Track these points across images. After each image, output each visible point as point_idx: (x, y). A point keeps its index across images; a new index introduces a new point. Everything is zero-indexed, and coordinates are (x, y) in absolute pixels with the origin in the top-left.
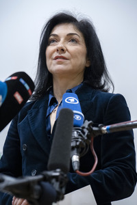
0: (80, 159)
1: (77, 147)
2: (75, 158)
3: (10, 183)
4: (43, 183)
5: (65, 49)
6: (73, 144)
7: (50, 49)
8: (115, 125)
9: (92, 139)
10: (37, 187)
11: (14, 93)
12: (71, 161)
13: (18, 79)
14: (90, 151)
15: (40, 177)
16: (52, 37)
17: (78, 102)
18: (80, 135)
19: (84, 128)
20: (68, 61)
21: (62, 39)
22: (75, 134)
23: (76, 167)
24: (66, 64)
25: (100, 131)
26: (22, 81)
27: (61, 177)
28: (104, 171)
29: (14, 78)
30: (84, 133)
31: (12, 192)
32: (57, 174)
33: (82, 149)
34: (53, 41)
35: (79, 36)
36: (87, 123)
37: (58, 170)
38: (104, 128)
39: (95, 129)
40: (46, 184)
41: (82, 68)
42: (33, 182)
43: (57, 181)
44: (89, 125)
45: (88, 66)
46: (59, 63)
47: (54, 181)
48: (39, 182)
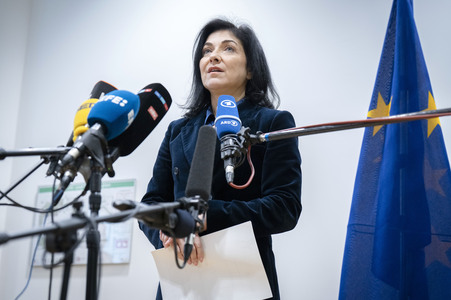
0: (235, 170)
1: (232, 156)
2: (229, 169)
3: (141, 210)
4: (180, 211)
5: (219, 58)
6: (227, 153)
7: (204, 60)
8: (275, 133)
9: (250, 148)
10: (173, 216)
11: (148, 108)
12: (225, 171)
13: (153, 92)
14: (247, 162)
15: (176, 204)
16: (206, 47)
17: (235, 106)
18: (236, 143)
19: (240, 135)
20: (222, 74)
21: (217, 48)
22: (231, 142)
23: (230, 178)
24: (221, 77)
25: (258, 139)
26: (157, 94)
27: (200, 205)
28: (262, 200)
29: (148, 90)
30: (240, 141)
31: (145, 220)
32: (197, 201)
33: (238, 159)
34: (208, 51)
35: (236, 43)
36: (243, 130)
37: (197, 197)
38: (263, 136)
39: (252, 136)
40: (183, 213)
41: (242, 81)
42: (169, 209)
43: (196, 209)
44: (246, 132)
45: (249, 78)
46: (213, 76)
47: (192, 208)
48: (175, 210)
